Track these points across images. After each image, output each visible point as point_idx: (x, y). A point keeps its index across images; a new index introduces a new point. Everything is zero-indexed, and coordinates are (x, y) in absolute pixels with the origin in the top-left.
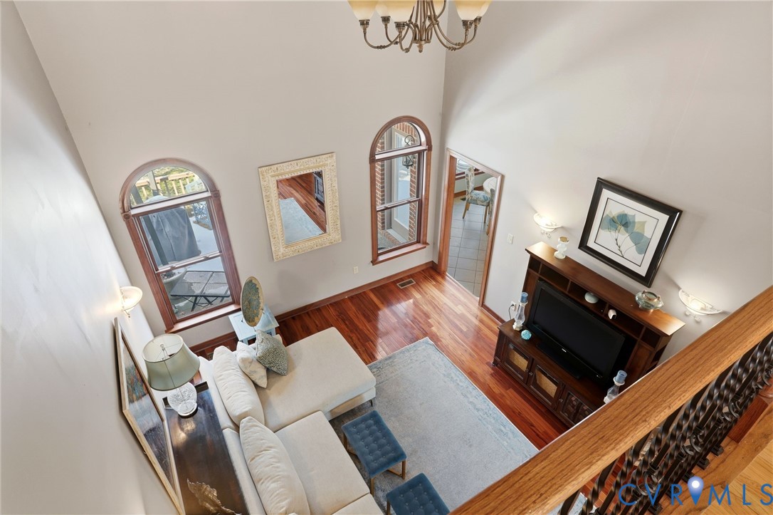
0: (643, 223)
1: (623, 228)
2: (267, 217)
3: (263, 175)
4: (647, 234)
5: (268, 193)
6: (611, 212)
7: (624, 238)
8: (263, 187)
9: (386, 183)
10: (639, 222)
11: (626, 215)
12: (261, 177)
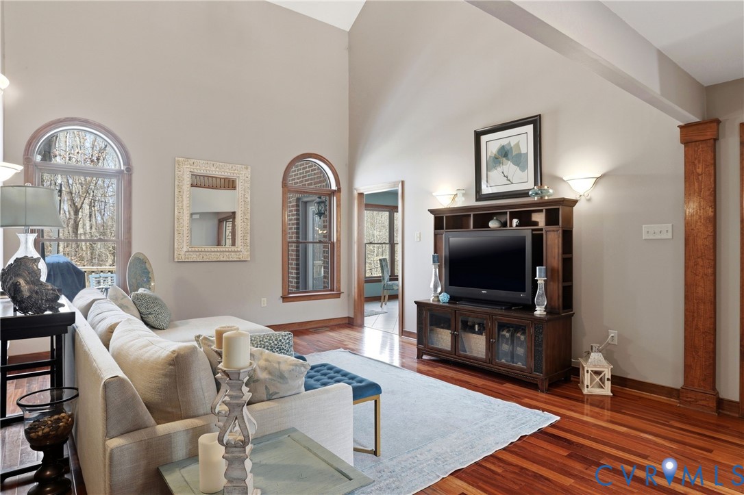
0: (518, 145)
1: (504, 159)
2: (176, 208)
3: (179, 165)
4: (523, 151)
5: (181, 184)
6: (492, 152)
7: (509, 167)
8: (176, 176)
9: (301, 260)
10: (514, 145)
11: (503, 146)
12: (177, 166)
